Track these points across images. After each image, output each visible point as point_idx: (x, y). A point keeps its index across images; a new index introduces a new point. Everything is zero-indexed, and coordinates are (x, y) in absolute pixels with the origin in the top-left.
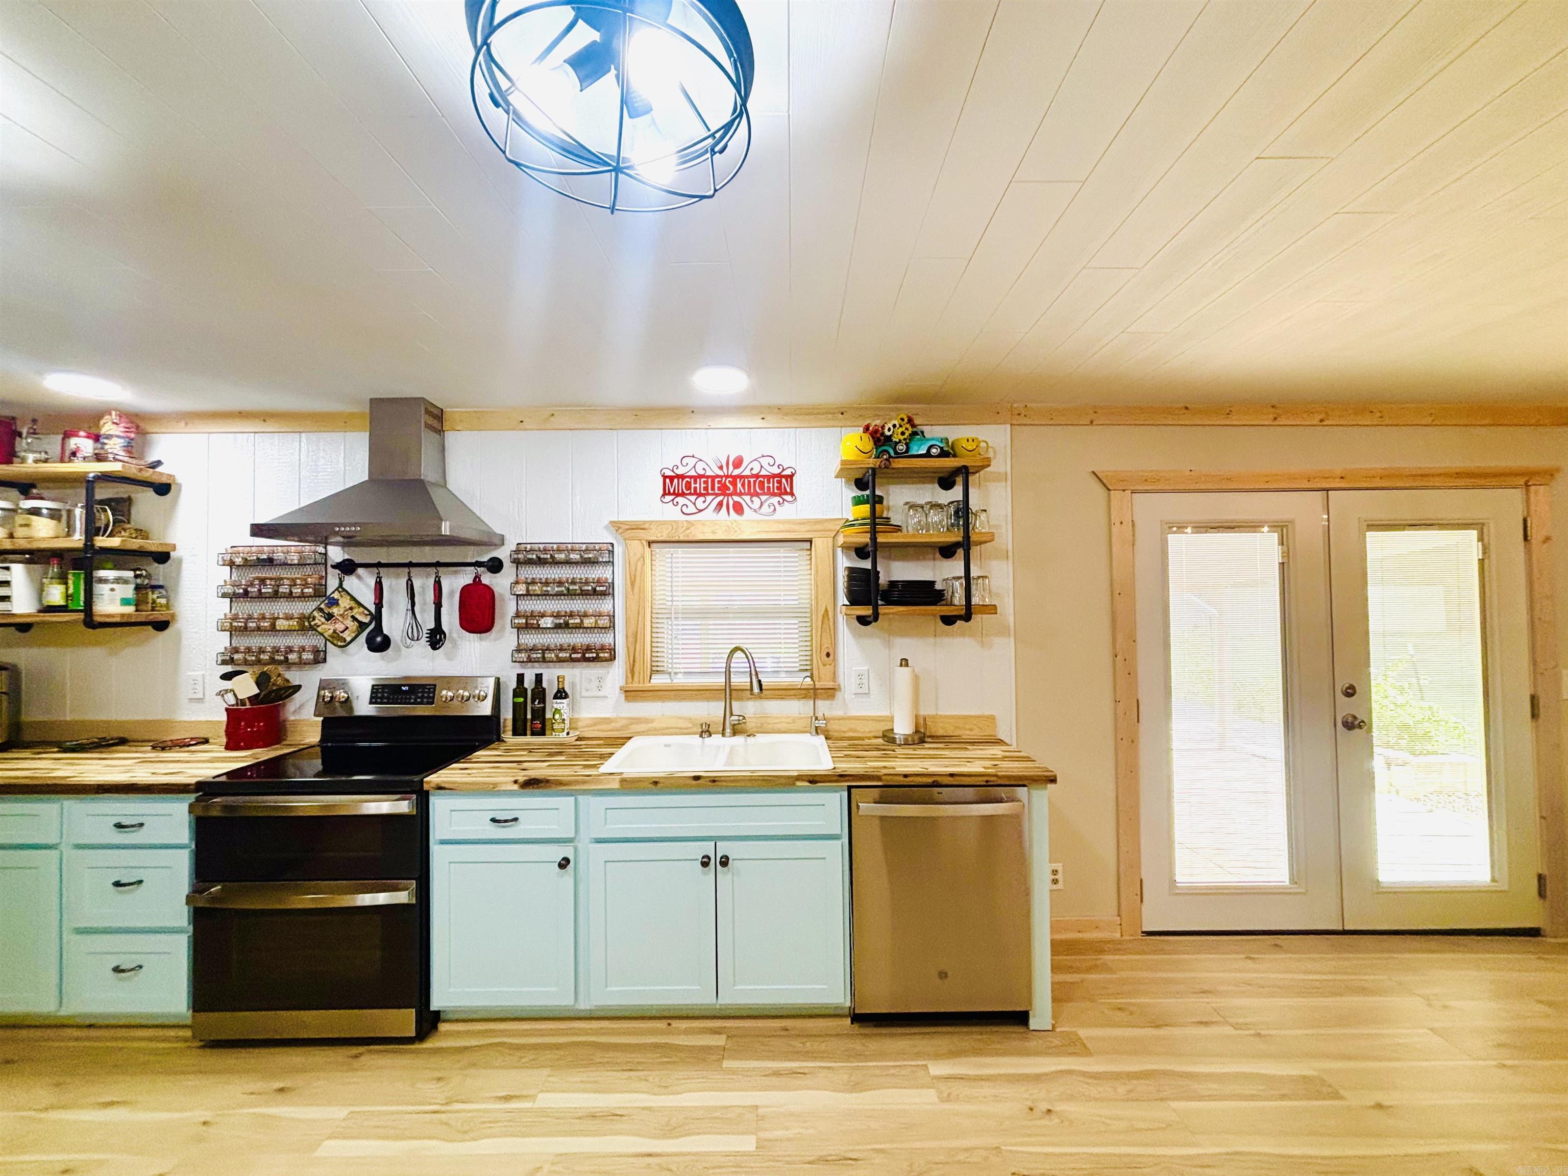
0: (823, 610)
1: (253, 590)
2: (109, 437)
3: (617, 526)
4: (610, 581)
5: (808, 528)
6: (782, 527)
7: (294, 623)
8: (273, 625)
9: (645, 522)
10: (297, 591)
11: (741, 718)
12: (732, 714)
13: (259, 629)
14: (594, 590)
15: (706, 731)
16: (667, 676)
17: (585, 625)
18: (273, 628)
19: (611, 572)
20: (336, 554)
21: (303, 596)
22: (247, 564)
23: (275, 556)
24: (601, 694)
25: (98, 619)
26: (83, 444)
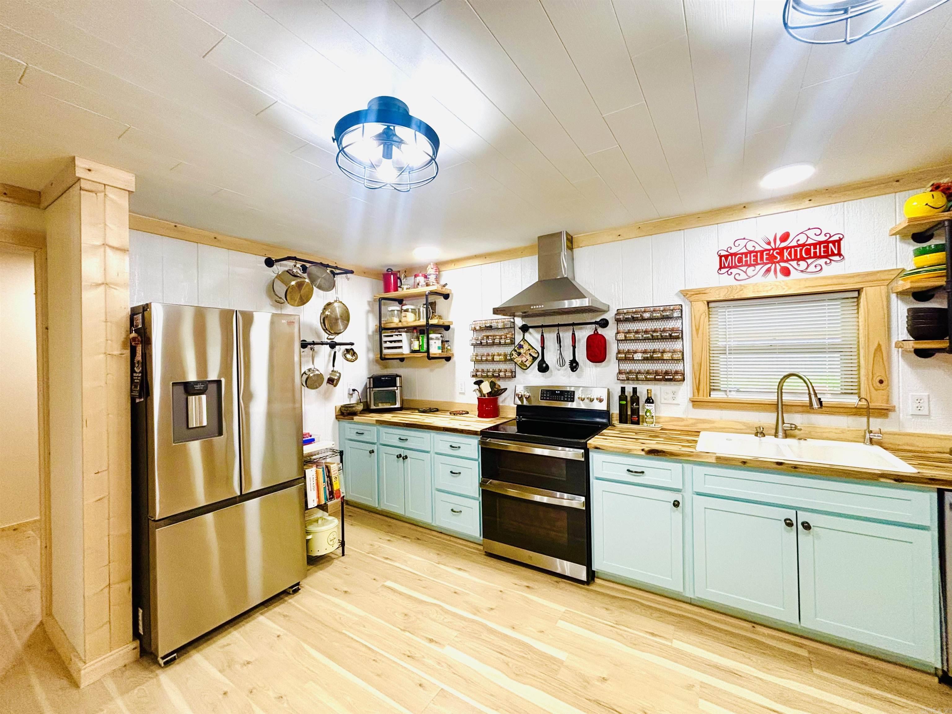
0: (876, 345)
1: (484, 341)
2: (430, 275)
3: (685, 293)
4: (680, 329)
5: (857, 280)
6: (829, 282)
7: (502, 357)
8: (493, 359)
9: (706, 289)
10: (503, 341)
11: (793, 426)
12: (783, 423)
13: (487, 360)
14: (670, 335)
15: (760, 433)
16: (723, 393)
17: (665, 358)
18: (493, 360)
19: (680, 323)
20: (519, 322)
21: (505, 344)
22: (481, 329)
23: (492, 325)
24: (675, 402)
25: (431, 356)
26: (421, 279)
